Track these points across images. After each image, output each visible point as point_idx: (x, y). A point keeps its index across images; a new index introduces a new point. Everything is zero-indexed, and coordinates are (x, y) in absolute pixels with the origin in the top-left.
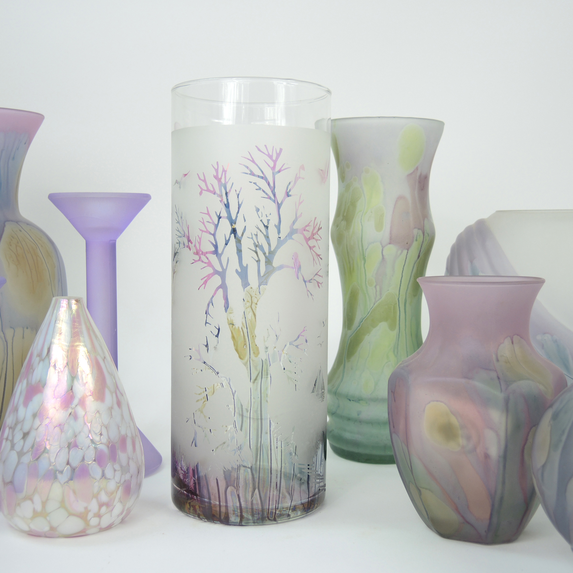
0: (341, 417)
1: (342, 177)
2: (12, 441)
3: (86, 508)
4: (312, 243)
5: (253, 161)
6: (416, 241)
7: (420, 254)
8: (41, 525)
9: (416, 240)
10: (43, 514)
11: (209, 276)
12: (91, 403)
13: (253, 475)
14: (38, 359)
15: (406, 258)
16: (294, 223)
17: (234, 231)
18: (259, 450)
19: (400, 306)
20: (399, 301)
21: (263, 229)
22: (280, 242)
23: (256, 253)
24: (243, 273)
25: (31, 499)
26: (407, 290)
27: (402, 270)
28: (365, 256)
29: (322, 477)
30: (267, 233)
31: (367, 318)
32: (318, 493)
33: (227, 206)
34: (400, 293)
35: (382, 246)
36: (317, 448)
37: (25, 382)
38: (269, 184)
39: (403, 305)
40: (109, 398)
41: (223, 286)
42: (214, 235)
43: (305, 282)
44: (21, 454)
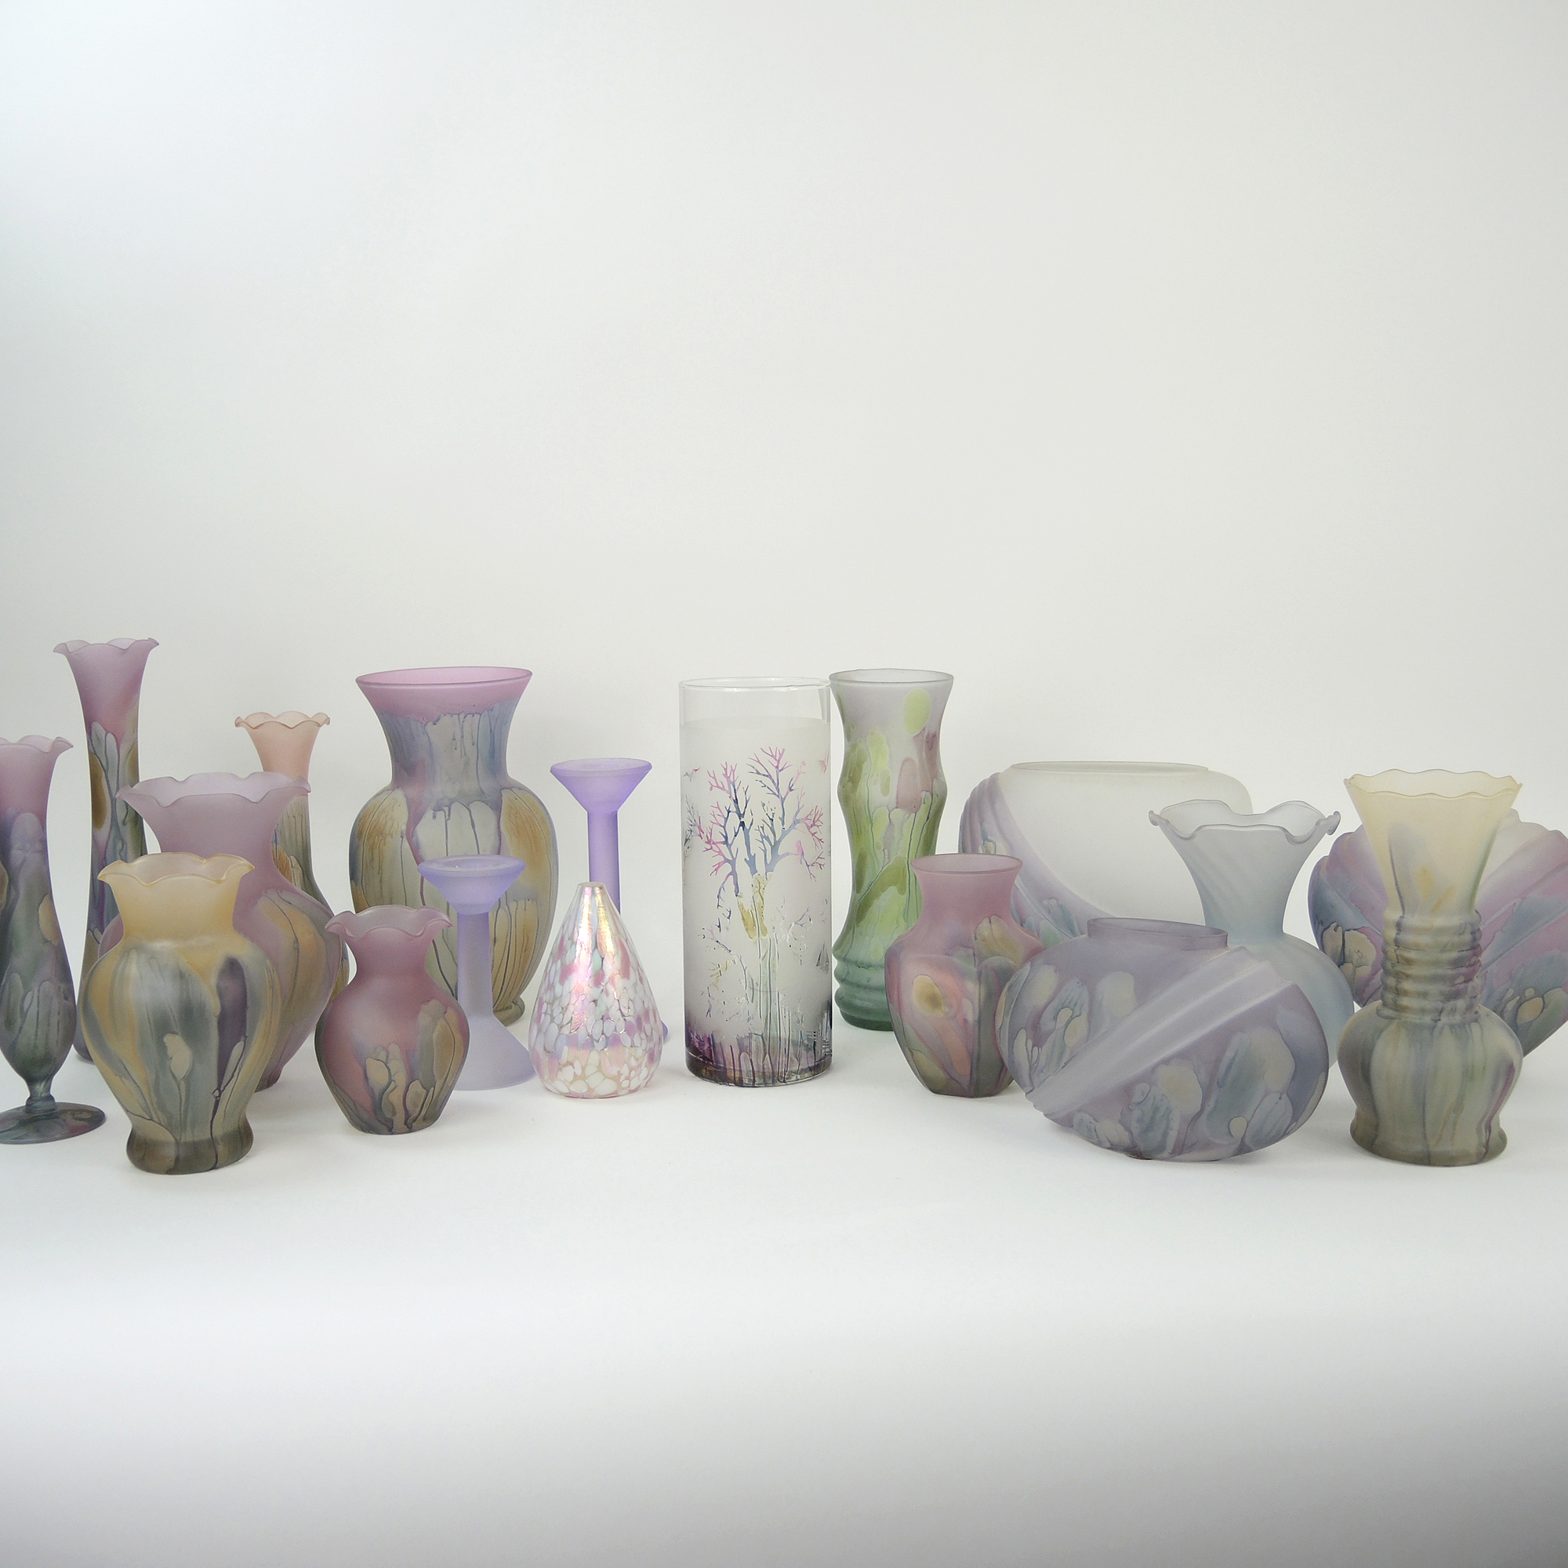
0: (851, 984)
1: (848, 735)
2: (551, 1015)
3: (619, 1072)
4: (813, 830)
5: (759, 762)
6: (924, 804)
7: (929, 816)
8: (579, 1087)
9: (925, 802)
10: (583, 1077)
11: (720, 865)
12: (619, 981)
13: (764, 1042)
14: (570, 942)
15: (914, 821)
16: (797, 813)
17: (742, 824)
18: (768, 1019)
19: (910, 869)
20: (908, 864)
21: (769, 822)
22: (784, 833)
23: (763, 842)
24: (751, 862)
25: (572, 1064)
26: (916, 853)
27: (911, 832)
28: (872, 820)
29: (829, 1044)
30: (772, 824)
31: (876, 881)
32: (824, 1058)
33: (736, 801)
34: (910, 856)
35: (889, 810)
36: (823, 1016)
37: (559, 962)
38: (773, 781)
40: (633, 975)
41: (733, 873)
42: (724, 827)
43: (808, 866)
44: (561, 1027)
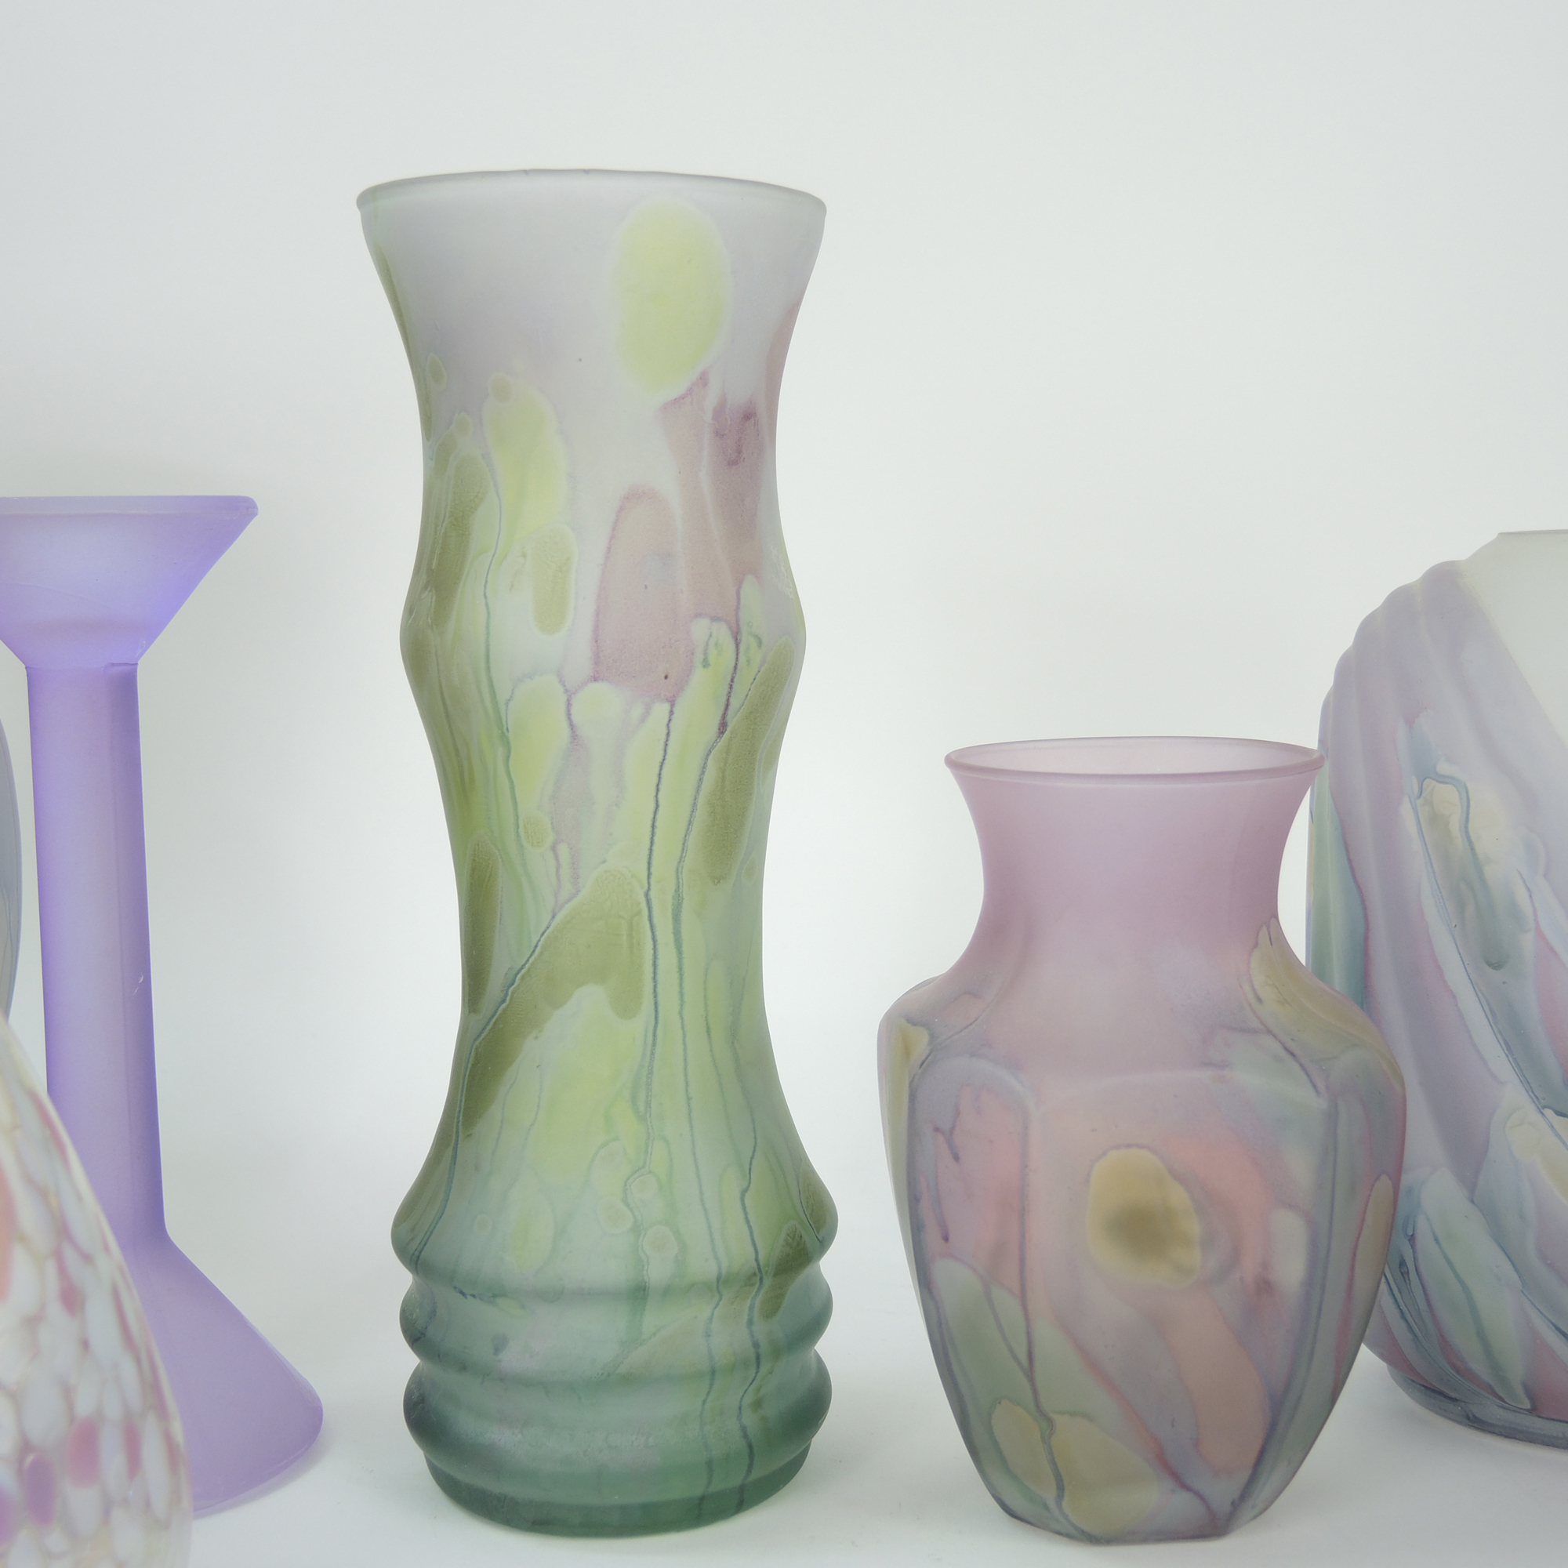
1: (425, 416)
6: (704, 666)
7: (728, 718)
9: (706, 664)
15: (668, 734)
19: (656, 920)
20: (648, 901)
26: (681, 860)
27: (656, 779)
28: (507, 729)
31: (529, 969)
34: (653, 870)
35: (566, 691)
39: (669, 914)
